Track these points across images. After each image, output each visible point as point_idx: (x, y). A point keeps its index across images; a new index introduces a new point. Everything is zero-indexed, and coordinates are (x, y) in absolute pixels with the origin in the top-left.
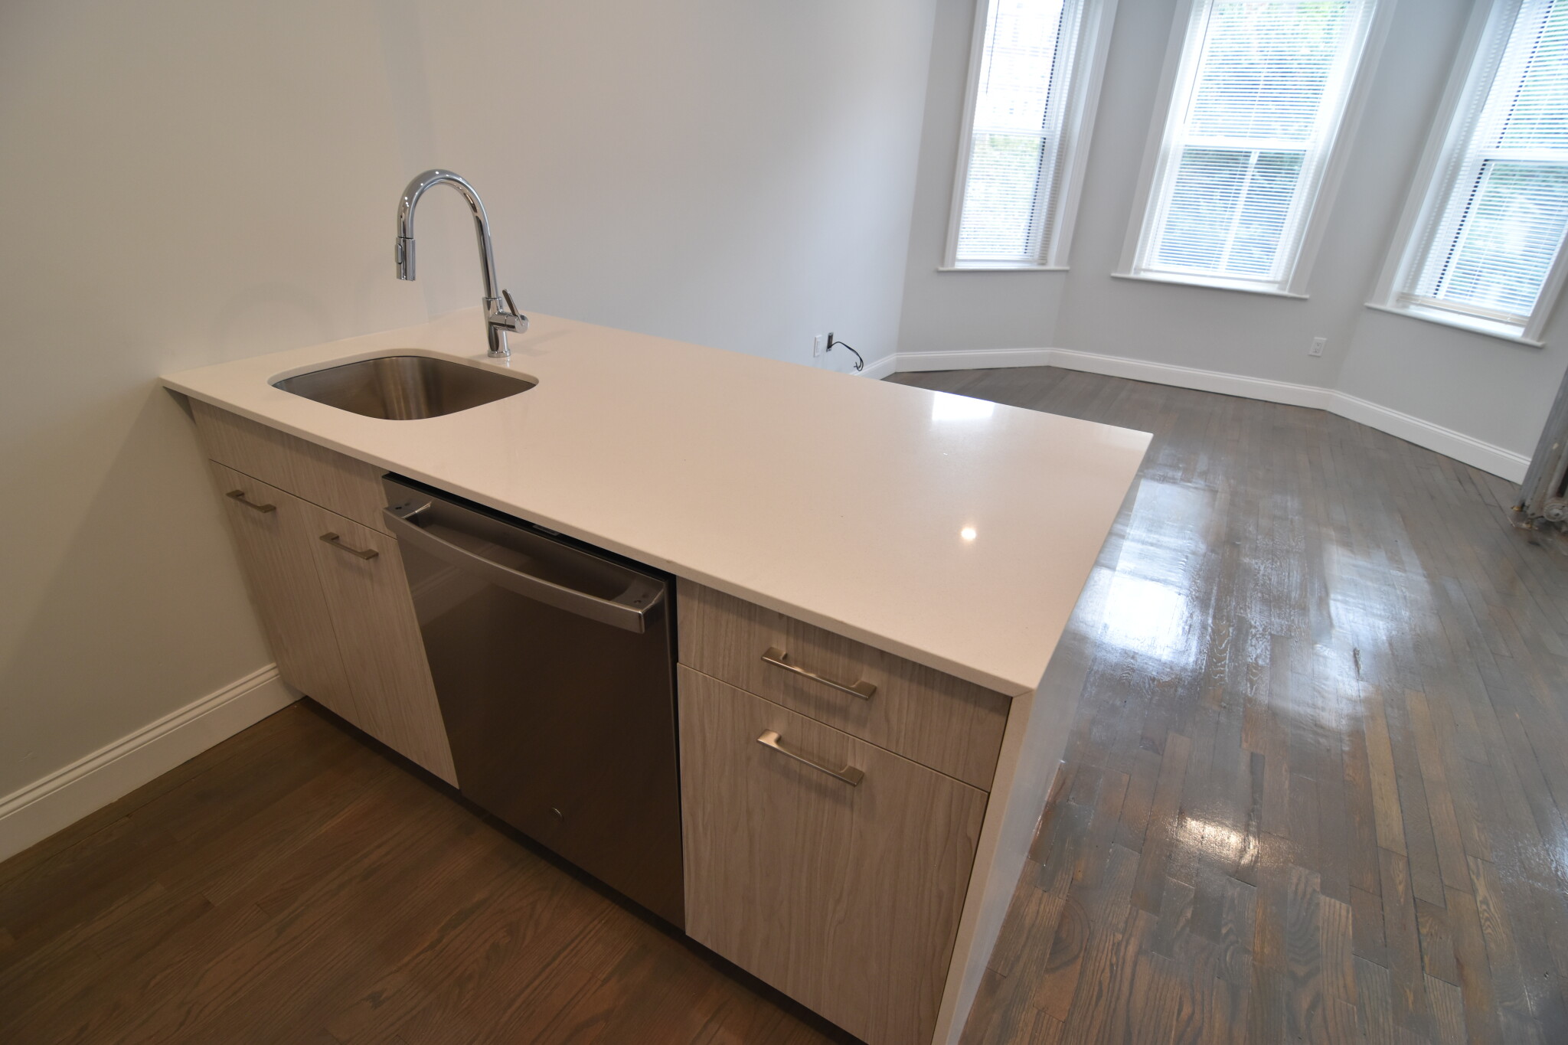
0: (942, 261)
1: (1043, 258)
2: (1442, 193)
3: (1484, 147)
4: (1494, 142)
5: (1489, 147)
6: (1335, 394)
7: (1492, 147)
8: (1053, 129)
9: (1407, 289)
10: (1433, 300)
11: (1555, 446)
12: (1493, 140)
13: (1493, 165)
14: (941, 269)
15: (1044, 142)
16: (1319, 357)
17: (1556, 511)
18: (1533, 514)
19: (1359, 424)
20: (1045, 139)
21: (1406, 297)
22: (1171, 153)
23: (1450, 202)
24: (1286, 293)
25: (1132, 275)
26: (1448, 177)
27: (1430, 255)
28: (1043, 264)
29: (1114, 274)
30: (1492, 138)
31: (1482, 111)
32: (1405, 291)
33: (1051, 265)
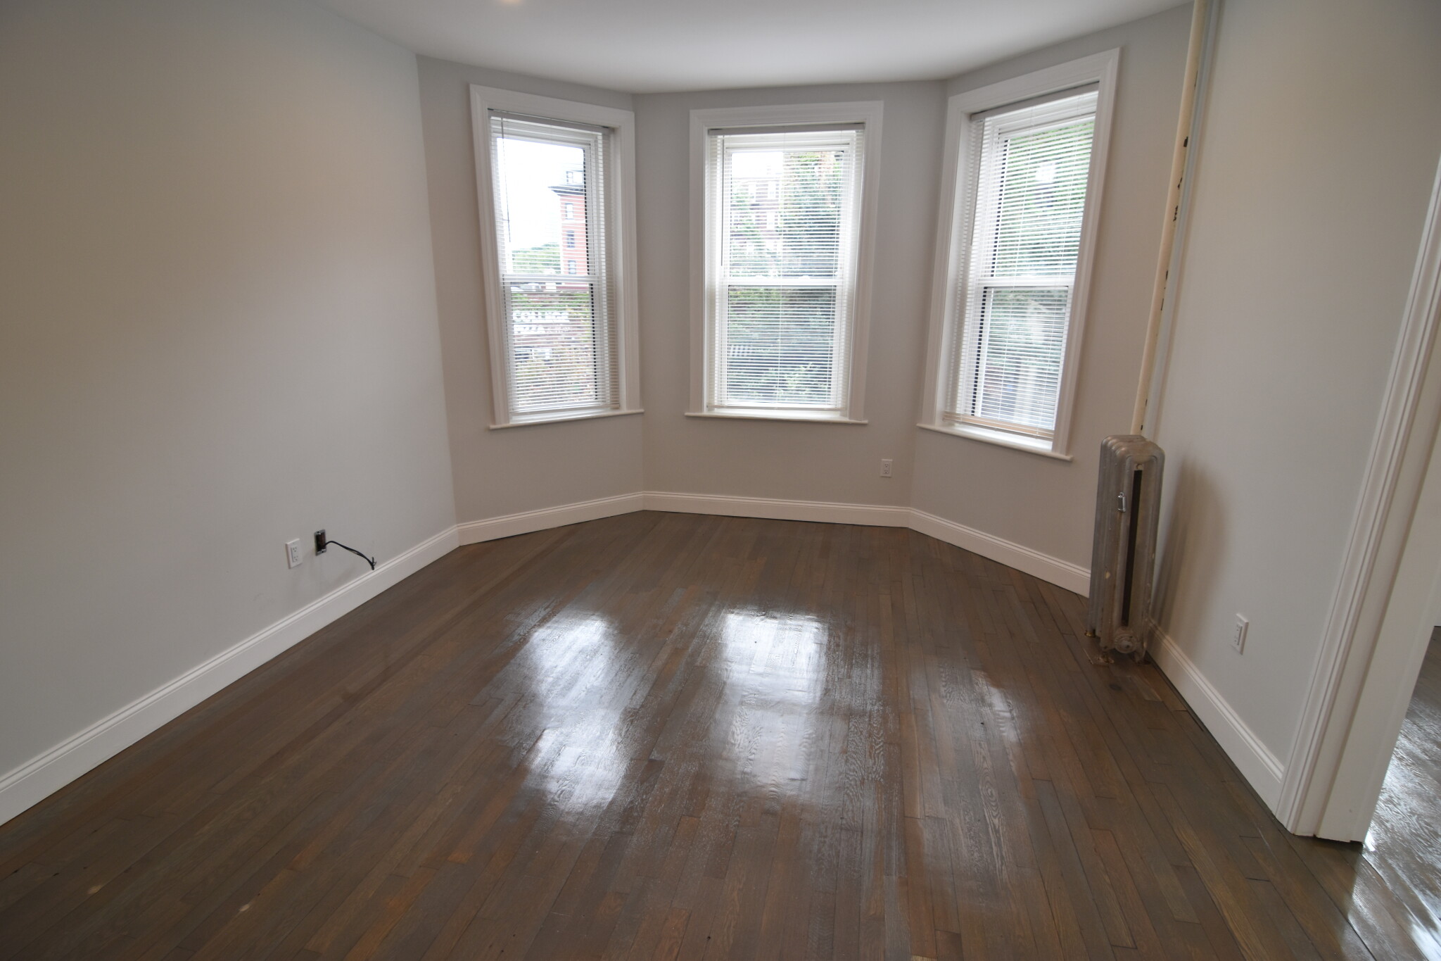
0: (494, 421)
1: (616, 403)
2: (957, 319)
3: (982, 276)
4: (988, 272)
5: (985, 276)
6: (912, 512)
7: (988, 276)
8: (598, 275)
9: (948, 408)
10: (972, 418)
11: (1108, 575)
12: (987, 270)
13: (993, 292)
14: (493, 427)
15: (592, 288)
16: (890, 477)
17: (1126, 643)
18: (1106, 648)
19: (938, 540)
20: (592, 285)
21: (950, 417)
22: (717, 293)
23: (966, 327)
24: (846, 419)
25: (706, 413)
26: (958, 304)
27: (961, 376)
28: (617, 408)
29: (687, 414)
30: (986, 268)
31: (971, 244)
32: (948, 411)
33: (624, 410)
